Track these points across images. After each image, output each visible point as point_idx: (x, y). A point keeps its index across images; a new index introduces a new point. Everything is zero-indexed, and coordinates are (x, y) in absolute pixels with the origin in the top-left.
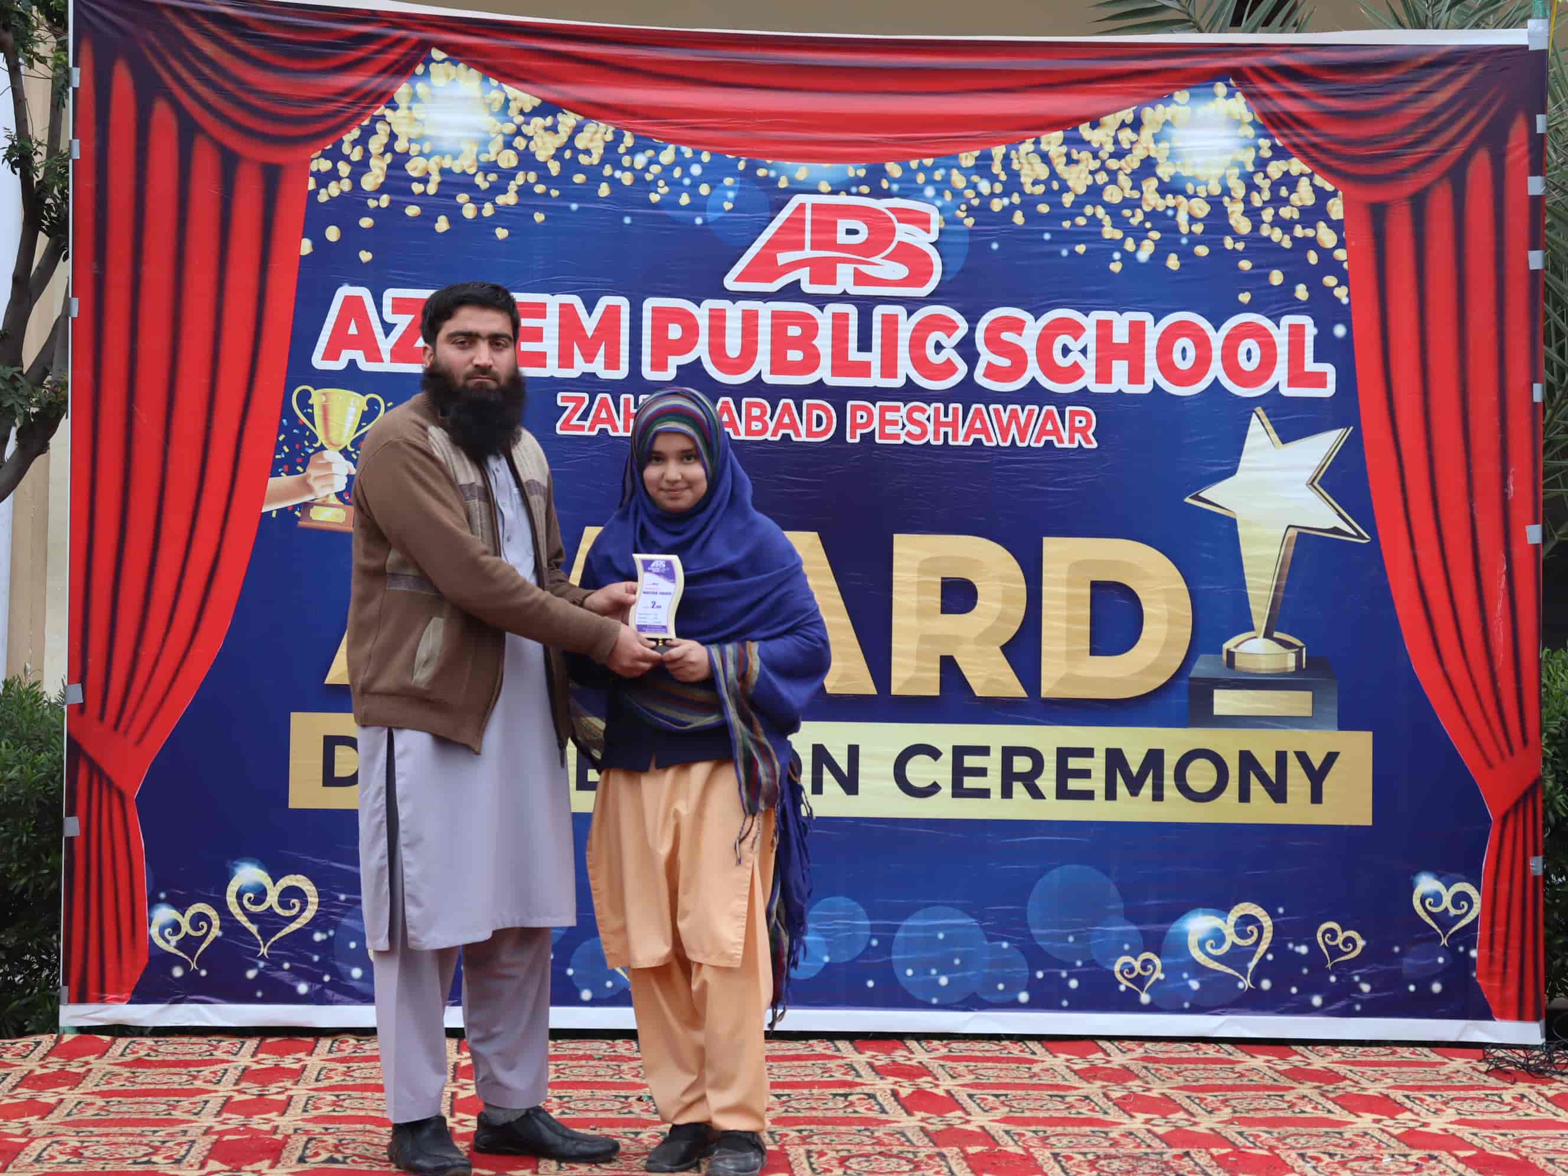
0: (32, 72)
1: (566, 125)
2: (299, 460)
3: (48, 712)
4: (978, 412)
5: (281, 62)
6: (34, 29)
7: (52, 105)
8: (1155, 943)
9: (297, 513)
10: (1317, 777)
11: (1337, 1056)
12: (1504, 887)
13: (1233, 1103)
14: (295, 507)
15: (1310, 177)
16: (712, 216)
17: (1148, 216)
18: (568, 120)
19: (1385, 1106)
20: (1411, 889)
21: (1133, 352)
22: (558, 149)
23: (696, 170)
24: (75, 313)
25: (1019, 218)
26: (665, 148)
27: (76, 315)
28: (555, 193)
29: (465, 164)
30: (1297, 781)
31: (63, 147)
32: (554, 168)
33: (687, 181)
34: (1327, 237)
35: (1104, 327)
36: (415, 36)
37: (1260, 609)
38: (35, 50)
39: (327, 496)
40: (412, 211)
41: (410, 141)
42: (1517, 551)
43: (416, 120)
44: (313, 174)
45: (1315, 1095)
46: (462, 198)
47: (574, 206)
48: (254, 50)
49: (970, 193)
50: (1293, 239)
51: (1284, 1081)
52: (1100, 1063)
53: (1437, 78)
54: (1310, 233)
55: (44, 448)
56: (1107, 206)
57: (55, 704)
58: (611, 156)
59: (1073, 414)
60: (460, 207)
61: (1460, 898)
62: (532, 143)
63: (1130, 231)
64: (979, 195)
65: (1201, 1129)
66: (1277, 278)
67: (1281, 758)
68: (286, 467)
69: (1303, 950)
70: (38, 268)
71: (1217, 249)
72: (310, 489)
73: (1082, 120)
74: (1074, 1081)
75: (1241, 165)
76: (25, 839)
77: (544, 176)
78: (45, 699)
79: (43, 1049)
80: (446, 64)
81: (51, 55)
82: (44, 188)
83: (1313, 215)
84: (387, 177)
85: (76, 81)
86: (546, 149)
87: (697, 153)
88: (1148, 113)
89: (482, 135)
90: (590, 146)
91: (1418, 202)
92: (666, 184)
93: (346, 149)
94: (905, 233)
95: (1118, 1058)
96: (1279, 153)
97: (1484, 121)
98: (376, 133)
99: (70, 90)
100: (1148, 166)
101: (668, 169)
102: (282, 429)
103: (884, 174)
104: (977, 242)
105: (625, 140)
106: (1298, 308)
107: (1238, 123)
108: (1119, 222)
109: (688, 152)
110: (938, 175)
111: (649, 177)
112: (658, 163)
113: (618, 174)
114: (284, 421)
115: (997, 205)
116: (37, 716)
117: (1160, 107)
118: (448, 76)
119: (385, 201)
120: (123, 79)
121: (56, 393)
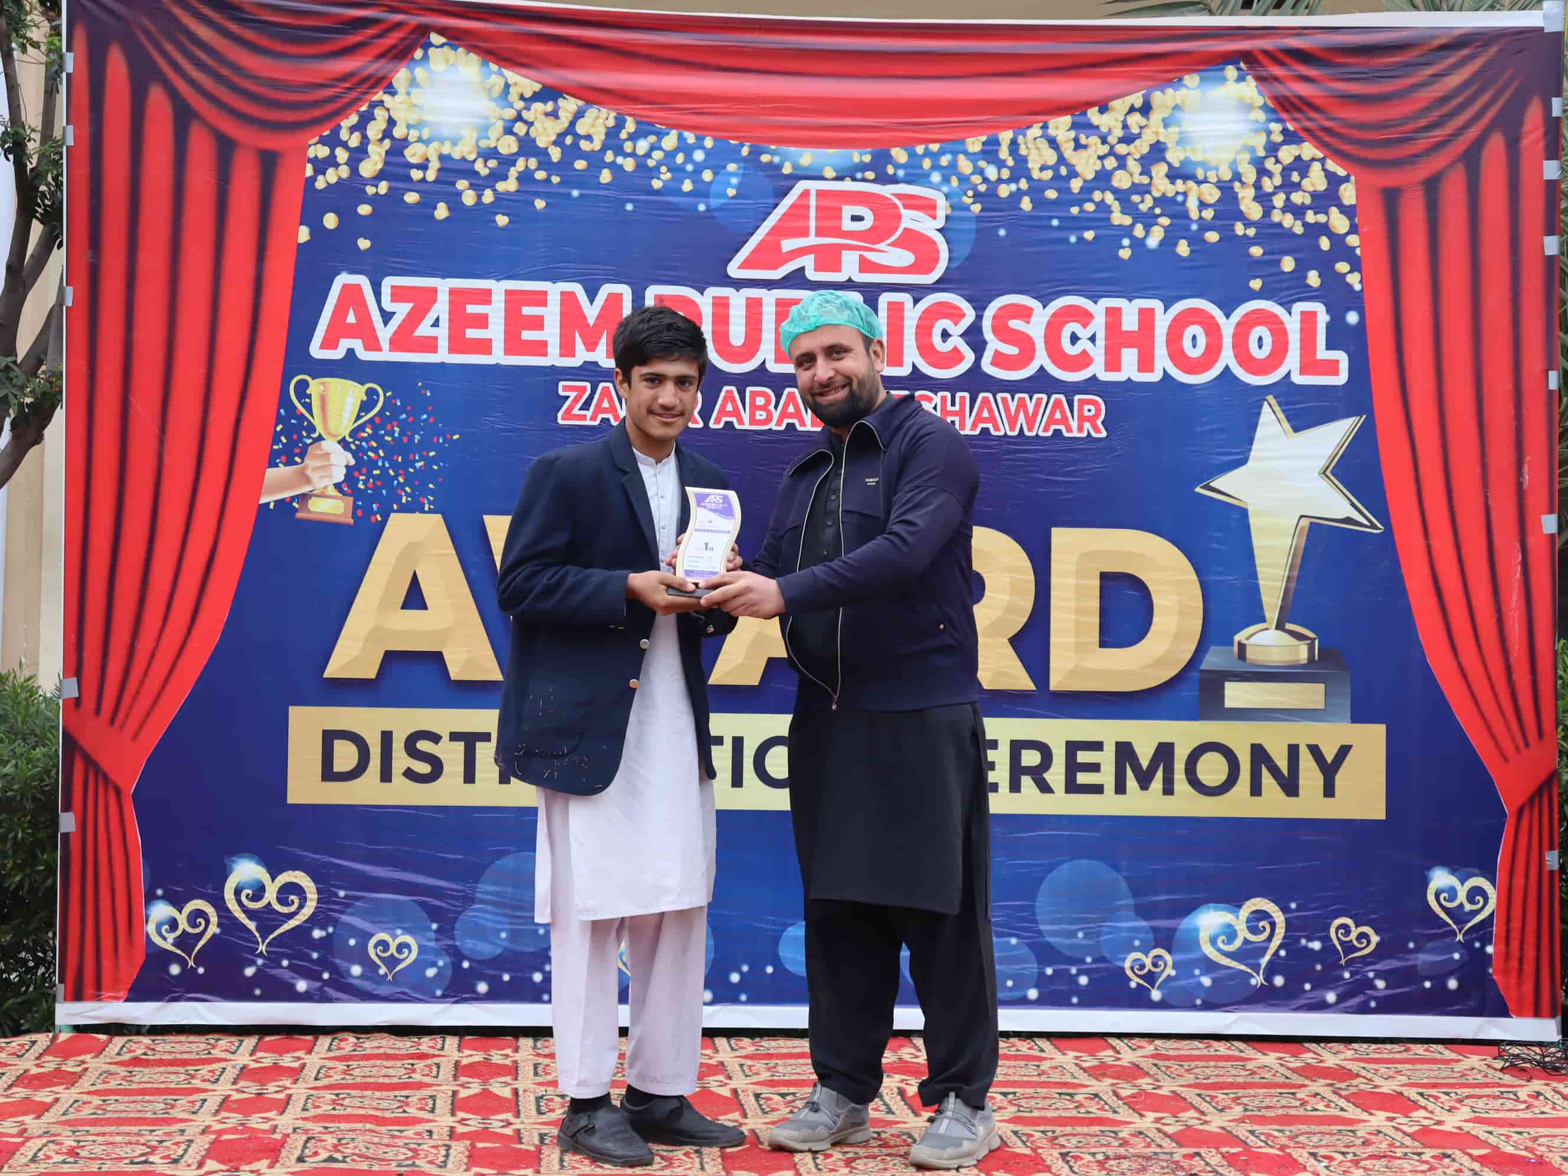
0: (25, 57)
1: (566, 110)
2: (297, 451)
3: (43, 706)
4: (986, 401)
5: (278, 47)
6: (27, 14)
7: (46, 92)
8: (1166, 940)
9: (295, 504)
10: (1329, 770)
11: (1349, 1054)
12: (1519, 882)
13: (1244, 1100)
14: (293, 499)
15: (1322, 161)
16: (715, 202)
17: (1157, 201)
18: (569, 105)
19: (1398, 1103)
20: (1425, 883)
21: (1143, 339)
22: (559, 135)
23: (699, 156)
24: (69, 302)
25: (1026, 204)
26: (668, 134)
27: (70, 304)
28: (556, 179)
29: (464, 150)
30: (1310, 775)
31: (57, 134)
32: (555, 154)
33: (689, 167)
34: (1339, 223)
35: (1114, 315)
36: (415, 20)
37: (1272, 600)
38: (28, 35)
39: (326, 487)
40: (411, 198)
41: (409, 127)
42: (1531, 541)
43: (415, 106)
44: (310, 161)
45: (1327, 1092)
46: (462, 184)
47: (575, 193)
48: (249, 34)
49: (977, 179)
50: (1305, 225)
51: (1296, 1079)
52: (1109, 1061)
53: (1451, 60)
54: (1322, 218)
55: (38, 439)
56: (1116, 191)
57: (51, 699)
58: (612, 142)
59: (1082, 402)
60: (459, 194)
61: (1475, 893)
62: (532, 129)
63: (1139, 217)
64: (986, 180)
65: (1213, 1128)
66: (1288, 264)
67: (1293, 751)
68: (284, 458)
69: (1316, 945)
70: (32, 255)
71: (1228, 236)
72: (308, 480)
73: (1090, 104)
74: (1083, 1078)
75: (1252, 150)
76: (20, 835)
77: (545, 163)
78: (41, 692)
79: (38, 1048)
80: (446, 49)
81: (45, 40)
82: (38, 174)
83: (1325, 200)
84: (386, 163)
85: (69, 67)
86: (547, 135)
87: (700, 139)
88: (1157, 97)
89: (483, 121)
90: (591, 131)
91: (1432, 187)
92: (669, 170)
93: (344, 135)
94: (911, 220)
95: (1127, 1054)
96: (1290, 138)
97: (1499, 104)
98: (375, 119)
99: (64, 76)
100: (1158, 151)
101: (670, 155)
102: (279, 419)
103: (888, 158)
104: (984, 227)
105: (627, 125)
106: (1310, 295)
107: (1249, 107)
108: (1128, 207)
109: (690, 137)
110: (945, 160)
111: (651, 163)
112: (660, 149)
113: (620, 160)
114: (282, 411)
115: (1004, 191)
116: (32, 710)
117: (1170, 91)
118: (447, 60)
119: (383, 187)
120: (117, 63)
121: (51, 383)
